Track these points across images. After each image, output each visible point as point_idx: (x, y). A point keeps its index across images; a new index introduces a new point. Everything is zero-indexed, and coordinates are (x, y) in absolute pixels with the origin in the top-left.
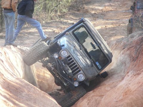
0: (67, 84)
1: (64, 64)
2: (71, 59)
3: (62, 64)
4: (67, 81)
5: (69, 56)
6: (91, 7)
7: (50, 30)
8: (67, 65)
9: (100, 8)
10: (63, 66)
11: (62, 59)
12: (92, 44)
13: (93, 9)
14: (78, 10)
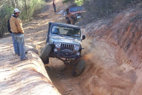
0: (74, 58)
1: (63, 50)
2: (64, 44)
3: (62, 51)
4: (73, 57)
5: (62, 44)
6: (40, 14)
7: (28, 28)
8: (65, 49)
9: (44, 14)
10: (63, 52)
11: (60, 49)
12: (64, 29)
13: (41, 15)
14: (36, 17)
